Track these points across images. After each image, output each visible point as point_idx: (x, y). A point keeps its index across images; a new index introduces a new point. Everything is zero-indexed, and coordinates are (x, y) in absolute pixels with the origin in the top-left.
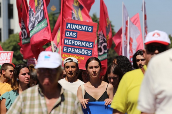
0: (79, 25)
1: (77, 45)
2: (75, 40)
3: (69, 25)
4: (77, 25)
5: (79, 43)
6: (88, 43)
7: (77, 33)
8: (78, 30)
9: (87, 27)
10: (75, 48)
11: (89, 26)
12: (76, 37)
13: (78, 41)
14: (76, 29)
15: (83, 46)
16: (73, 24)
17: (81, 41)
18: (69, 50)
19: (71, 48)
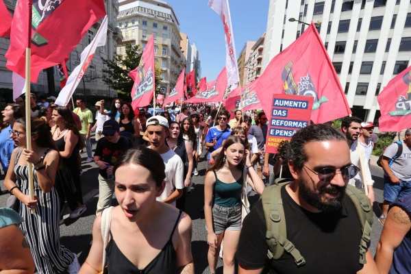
0: (290, 100)
1: (288, 126)
2: (285, 120)
3: (277, 101)
4: (287, 100)
5: (290, 124)
6: (301, 123)
7: (287, 110)
8: (289, 107)
9: (300, 103)
10: (284, 130)
11: (303, 102)
12: (286, 116)
13: (288, 121)
14: (286, 106)
15: (295, 127)
16: (282, 100)
17: (293, 121)
18: (277, 132)
19: (280, 130)
